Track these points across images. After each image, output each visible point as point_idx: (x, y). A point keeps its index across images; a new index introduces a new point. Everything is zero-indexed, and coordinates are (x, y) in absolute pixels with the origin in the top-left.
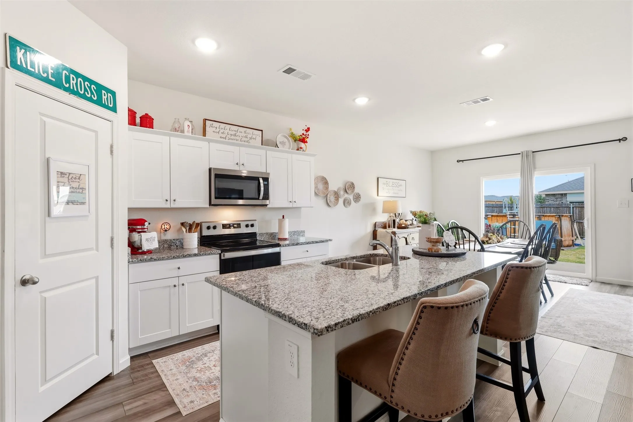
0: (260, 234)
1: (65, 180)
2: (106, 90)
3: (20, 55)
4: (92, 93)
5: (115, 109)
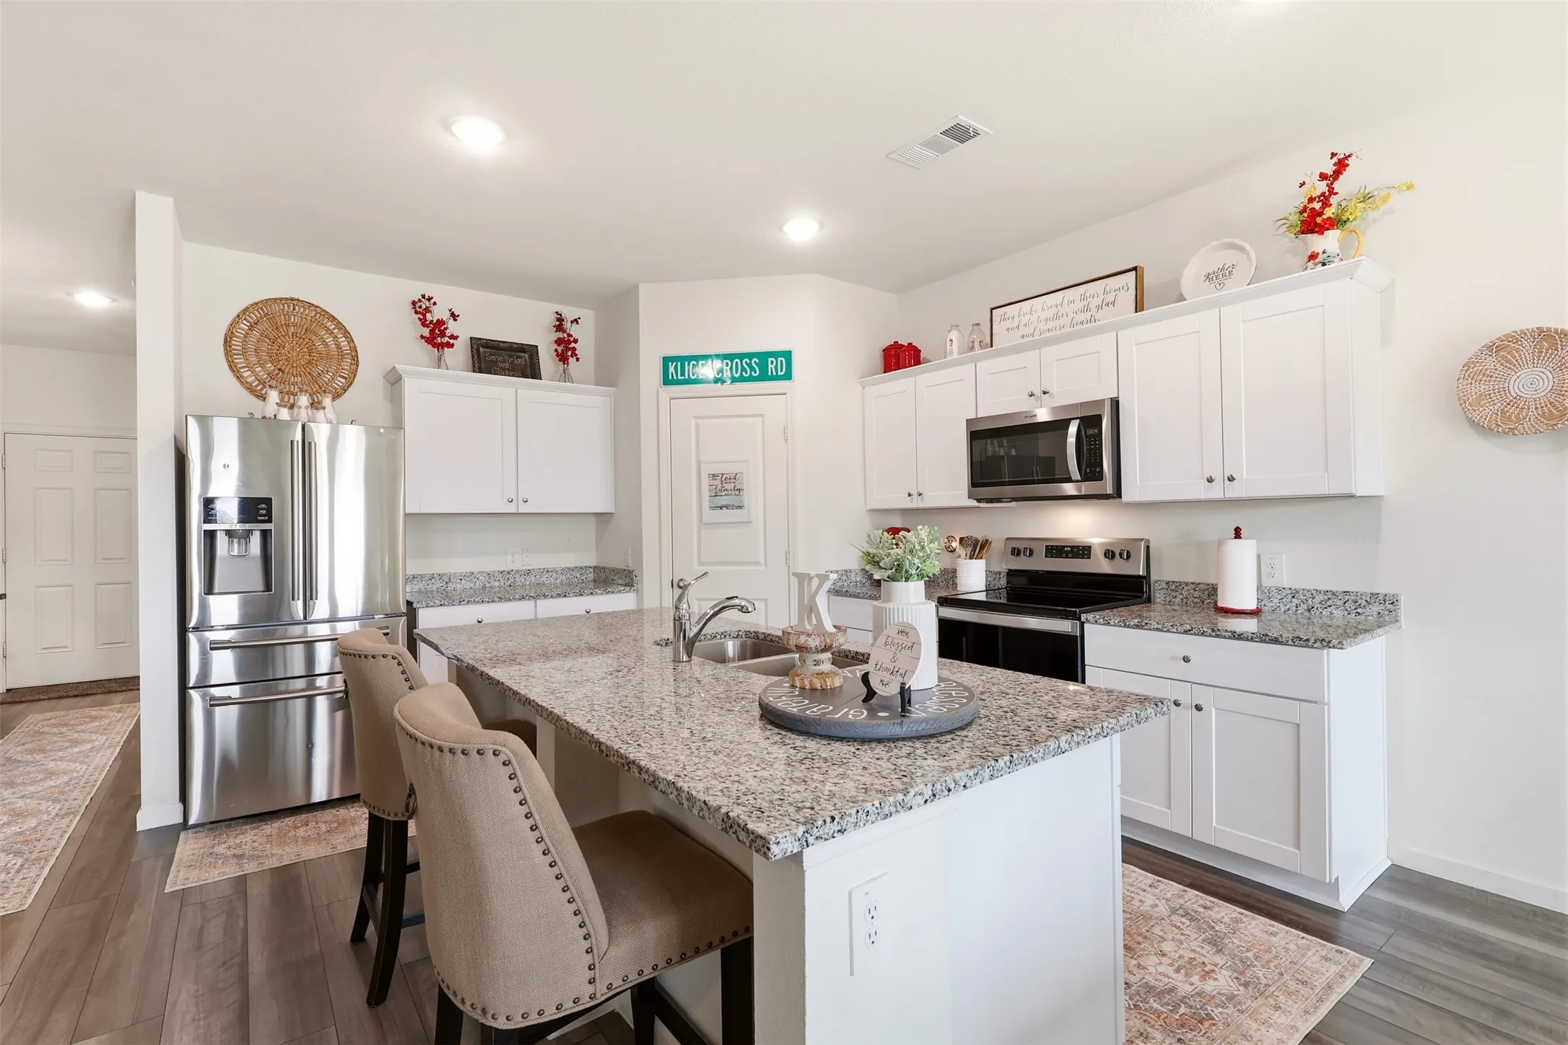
0: (1168, 583)
1: (718, 482)
2: (776, 354)
3: (672, 369)
4: (752, 369)
5: (788, 376)
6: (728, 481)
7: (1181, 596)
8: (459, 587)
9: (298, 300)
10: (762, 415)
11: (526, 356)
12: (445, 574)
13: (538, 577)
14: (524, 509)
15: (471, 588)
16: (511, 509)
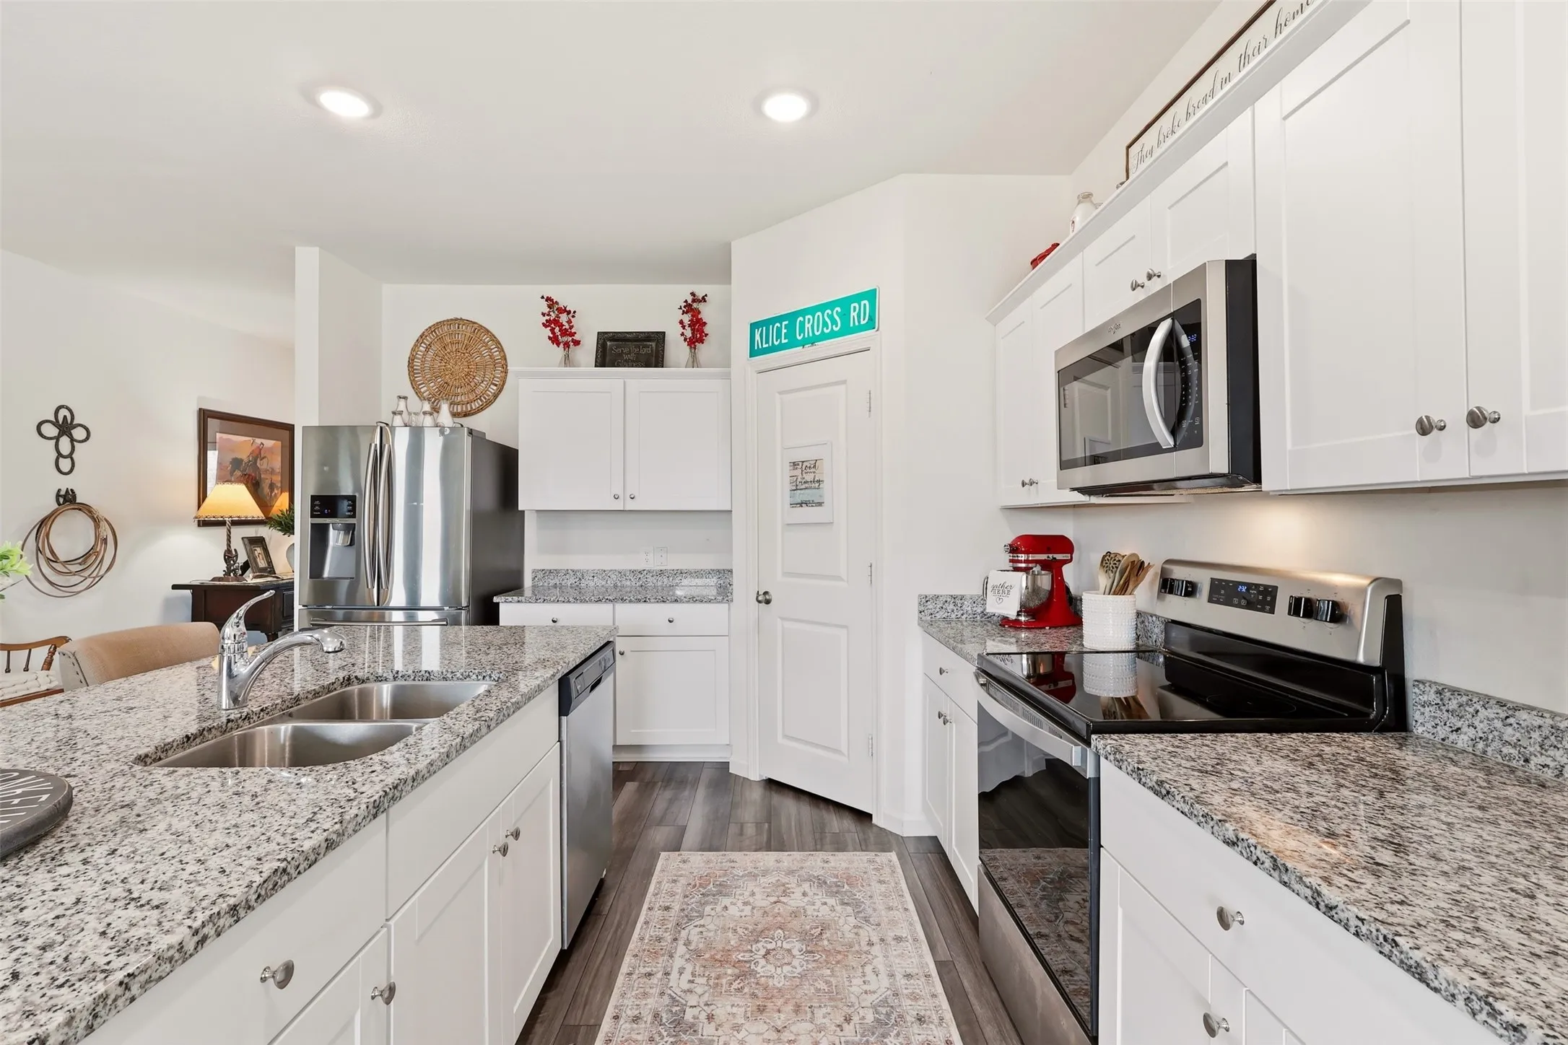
0: (1441, 692)
1: (798, 472)
2: (858, 298)
3: (757, 337)
4: (834, 322)
5: (871, 324)
6: (808, 470)
7: (1471, 732)
8: (592, 584)
9: (461, 319)
10: (844, 382)
11: (654, 344)
12: (578, 571)
13: (671, 579)
14: (631, 506)
15: (603, 586)
16: (618, 506)
